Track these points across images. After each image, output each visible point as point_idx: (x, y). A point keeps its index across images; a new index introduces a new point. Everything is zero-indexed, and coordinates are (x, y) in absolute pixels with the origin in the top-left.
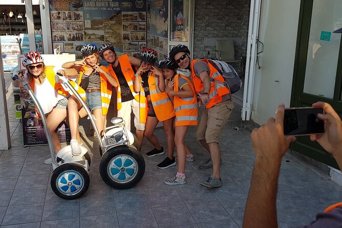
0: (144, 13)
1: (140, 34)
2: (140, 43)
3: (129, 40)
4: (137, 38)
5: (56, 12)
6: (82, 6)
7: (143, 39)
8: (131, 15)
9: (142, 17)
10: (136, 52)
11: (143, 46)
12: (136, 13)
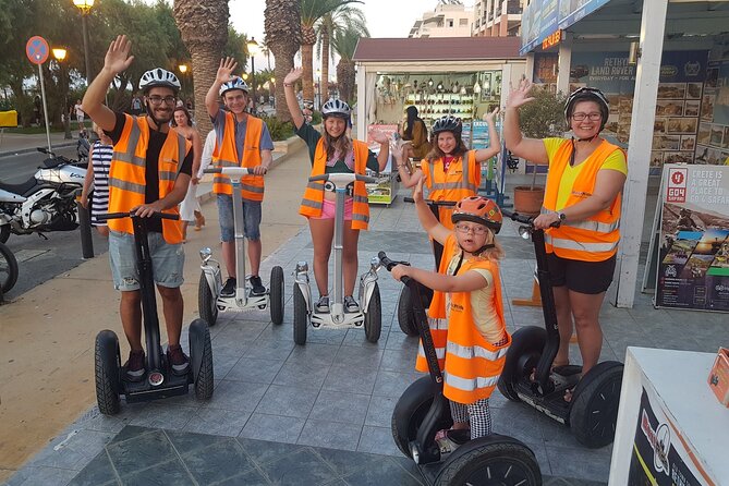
0: (700, 85)
1: (686, 122)
2: (684, 137)
3: (663, 131)
4: (679, 129)
5: (541, 85)
6: (587, 73)
7: (690, 130)
8: (673, 89)
9: (694, 93)
10: (674, 154)
11: (689, 142)
12: (683, 86)
